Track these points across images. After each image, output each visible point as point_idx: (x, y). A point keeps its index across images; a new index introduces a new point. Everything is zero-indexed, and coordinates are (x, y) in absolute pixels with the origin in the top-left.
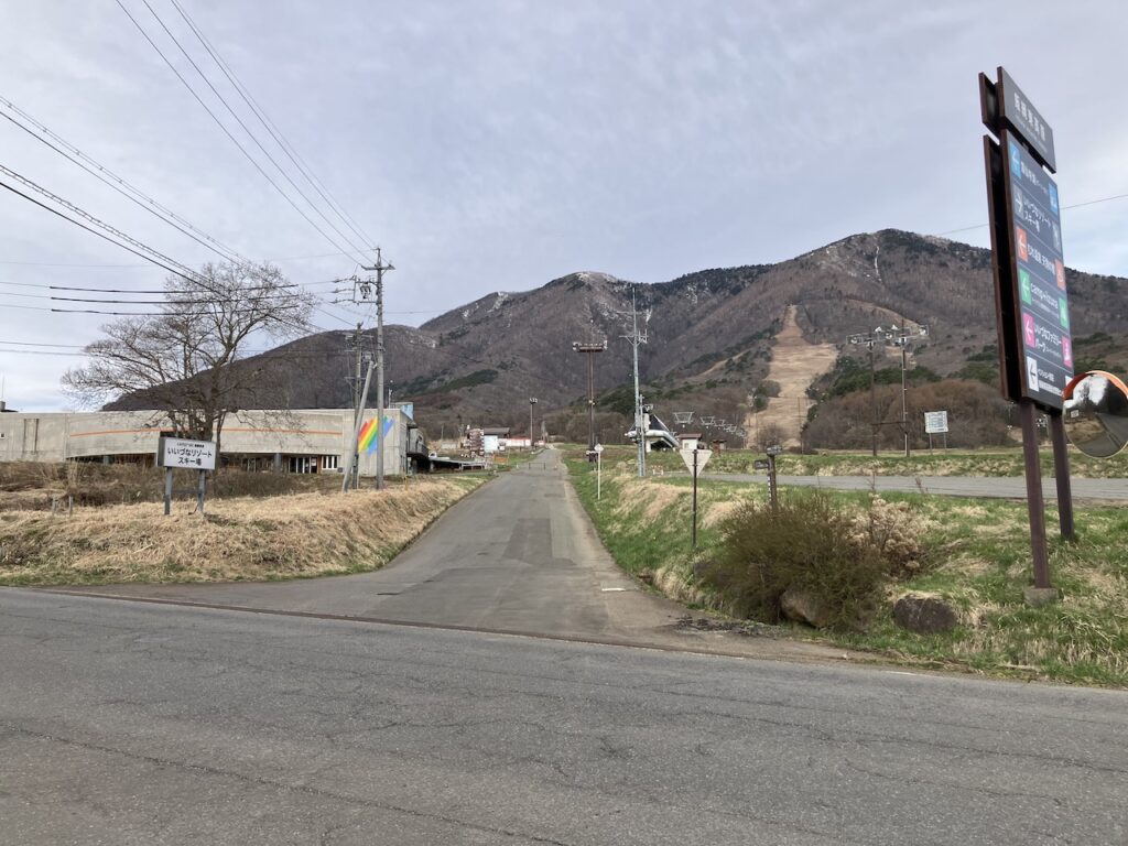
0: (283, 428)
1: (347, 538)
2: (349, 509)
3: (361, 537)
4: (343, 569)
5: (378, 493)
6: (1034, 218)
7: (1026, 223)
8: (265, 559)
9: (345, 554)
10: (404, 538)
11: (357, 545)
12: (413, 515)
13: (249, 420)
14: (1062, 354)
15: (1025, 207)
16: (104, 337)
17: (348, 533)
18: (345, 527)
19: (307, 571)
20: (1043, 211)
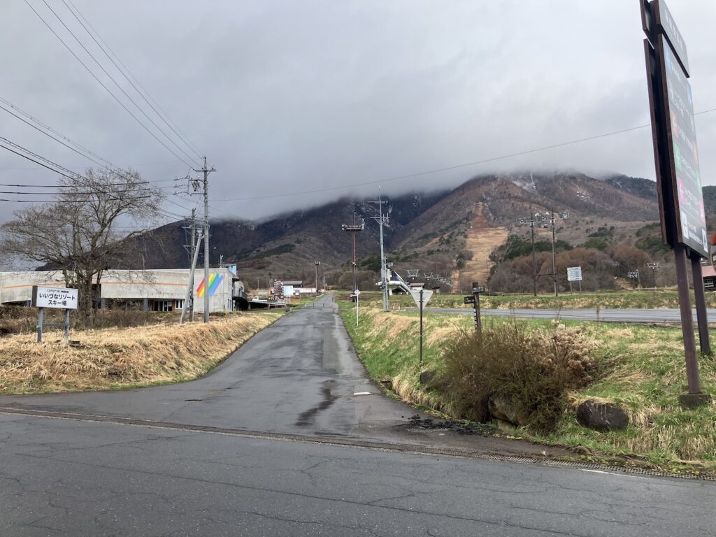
0: (141, 280)
2: (180, 336)
3: (188, 355)
5: (204, 324)
6: (680, 106)
7: (676, 108)
8: (110, 374)
9: (172, 368)
10: (220, 356)
11: (184, 361)
12: (229, 339)
14: (700, 212)
17: (178, 352)
18: (175, 349)
19: (143, 382)
20: (684, 102)
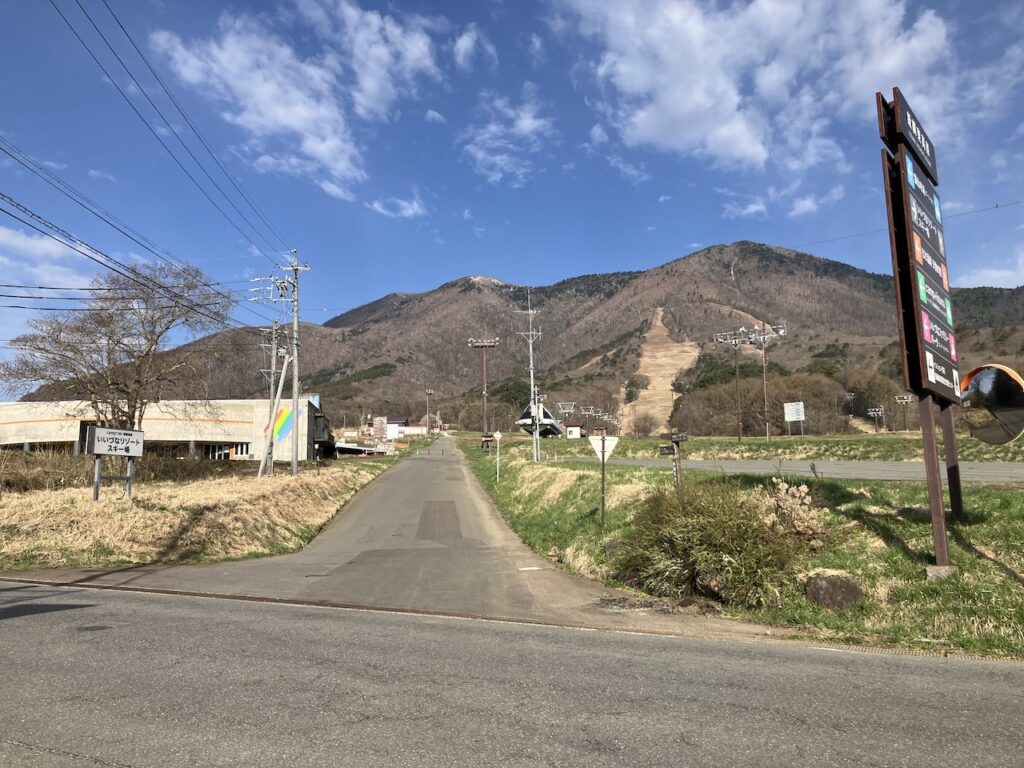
0: (202, 417)
1: (268, 522)
2: (268, 494)
3: (280, 520)
4: (267, 551)
5: (293, 478)
6: (926, 225)
7: (920, 229)
9: (267, 537)
10: (319, 521)
11: (278, 528)
12: (326, 498)
13: (171, 410)
14: (950, 350)
15: (919, 215)
16: (30, 331)
17: (269, 517)
18: (265, 511)
19: (233, 553)
20: (931, 219)
